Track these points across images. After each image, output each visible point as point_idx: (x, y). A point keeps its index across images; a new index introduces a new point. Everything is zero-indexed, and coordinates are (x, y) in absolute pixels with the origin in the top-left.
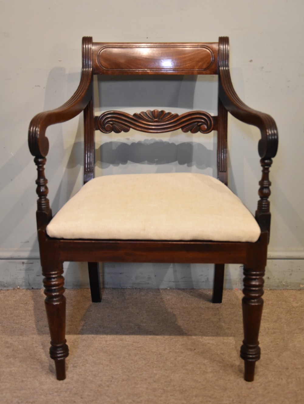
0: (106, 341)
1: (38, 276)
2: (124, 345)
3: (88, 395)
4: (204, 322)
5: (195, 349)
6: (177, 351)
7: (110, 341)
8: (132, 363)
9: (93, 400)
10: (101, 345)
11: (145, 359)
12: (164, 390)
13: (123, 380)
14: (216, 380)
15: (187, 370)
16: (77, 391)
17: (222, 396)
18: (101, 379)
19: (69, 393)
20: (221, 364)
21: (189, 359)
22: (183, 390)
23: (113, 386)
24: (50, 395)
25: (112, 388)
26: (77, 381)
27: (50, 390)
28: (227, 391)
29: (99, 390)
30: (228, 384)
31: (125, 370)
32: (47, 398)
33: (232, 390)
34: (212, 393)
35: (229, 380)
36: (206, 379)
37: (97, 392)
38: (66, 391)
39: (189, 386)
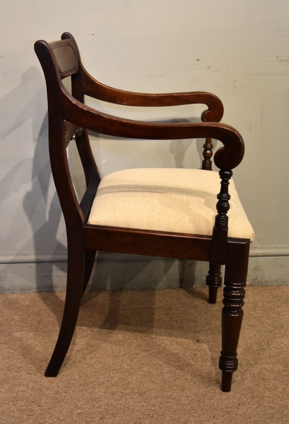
2: (78, 349)
3: (45, 403)
4: (156, 322)
5: (150, 350)
6: (133, 352)
8: (88, 367)
9: (51, 408)
11: (101, 363)
12: (123, 393)
13: (80, 385)
14: (174, 380)
15: (144, 371)
16: (33, 400)
17: (181, 396)
18: (57, 385)
19: (26, 402)
20: (177, 364)
21: (145, 360)
22: (142, 392)
23: (70, 391)
24: (5, 405)
25: (70, 394)
26: (33, 389)
27: (6, 400)
28: (185, 391)
29: (56, 397)
30: (185, 384)
31: (81, 375)
32: (3, 408)
33: (190, 390)
34: (171, 394)
35: (186, 380)
36: (163, 379)
37: (54, 399)
38: (22, 400)
39: (147, 388)
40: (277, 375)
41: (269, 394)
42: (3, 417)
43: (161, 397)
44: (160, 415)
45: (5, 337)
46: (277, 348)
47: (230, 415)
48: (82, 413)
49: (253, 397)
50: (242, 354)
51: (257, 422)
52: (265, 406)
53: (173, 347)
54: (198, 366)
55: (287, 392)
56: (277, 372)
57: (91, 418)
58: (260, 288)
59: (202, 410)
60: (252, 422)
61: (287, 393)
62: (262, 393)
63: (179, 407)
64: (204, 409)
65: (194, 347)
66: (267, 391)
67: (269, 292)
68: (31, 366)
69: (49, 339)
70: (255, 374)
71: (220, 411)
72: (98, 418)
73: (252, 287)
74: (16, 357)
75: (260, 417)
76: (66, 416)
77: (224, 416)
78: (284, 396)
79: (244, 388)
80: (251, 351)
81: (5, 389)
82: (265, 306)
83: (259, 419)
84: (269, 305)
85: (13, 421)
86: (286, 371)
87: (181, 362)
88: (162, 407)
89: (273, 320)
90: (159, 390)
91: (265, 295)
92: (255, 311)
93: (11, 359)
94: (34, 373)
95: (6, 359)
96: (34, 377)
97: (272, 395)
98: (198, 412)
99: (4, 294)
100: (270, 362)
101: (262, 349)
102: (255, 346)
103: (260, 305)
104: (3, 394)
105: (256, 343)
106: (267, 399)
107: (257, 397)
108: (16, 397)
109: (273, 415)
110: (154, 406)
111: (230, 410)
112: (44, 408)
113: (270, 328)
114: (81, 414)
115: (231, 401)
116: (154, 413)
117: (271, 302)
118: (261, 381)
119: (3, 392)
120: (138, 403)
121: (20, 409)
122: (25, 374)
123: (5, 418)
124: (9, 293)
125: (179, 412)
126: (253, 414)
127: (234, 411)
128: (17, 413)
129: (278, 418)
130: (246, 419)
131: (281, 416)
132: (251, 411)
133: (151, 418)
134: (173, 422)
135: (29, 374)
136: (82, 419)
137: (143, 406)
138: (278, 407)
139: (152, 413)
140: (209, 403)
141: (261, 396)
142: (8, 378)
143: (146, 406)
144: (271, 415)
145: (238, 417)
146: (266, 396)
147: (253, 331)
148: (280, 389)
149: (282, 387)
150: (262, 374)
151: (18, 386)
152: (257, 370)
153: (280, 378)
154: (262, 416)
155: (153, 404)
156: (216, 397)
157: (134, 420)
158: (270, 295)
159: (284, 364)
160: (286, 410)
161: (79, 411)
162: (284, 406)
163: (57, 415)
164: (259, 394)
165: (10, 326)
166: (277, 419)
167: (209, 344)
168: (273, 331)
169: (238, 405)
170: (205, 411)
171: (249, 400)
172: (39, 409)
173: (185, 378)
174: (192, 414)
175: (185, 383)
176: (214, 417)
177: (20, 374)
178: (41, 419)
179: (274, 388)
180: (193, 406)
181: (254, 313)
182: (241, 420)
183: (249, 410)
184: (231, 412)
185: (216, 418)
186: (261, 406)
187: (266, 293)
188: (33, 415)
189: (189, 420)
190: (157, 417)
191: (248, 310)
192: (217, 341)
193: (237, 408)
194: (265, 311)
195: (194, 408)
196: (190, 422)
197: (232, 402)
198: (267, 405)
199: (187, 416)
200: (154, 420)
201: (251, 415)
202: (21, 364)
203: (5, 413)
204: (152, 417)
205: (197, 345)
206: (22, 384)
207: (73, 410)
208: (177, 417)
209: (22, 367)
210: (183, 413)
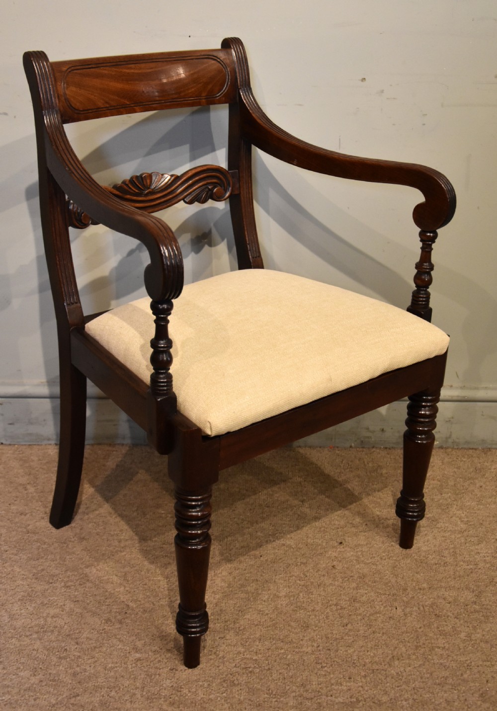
0: (120, 541)
1: (10, 424)
2: (148, 549)
3: (87, 638)
4: (278, 507)
5: (261, 556)
7: (127, 540)
9: (95, 647)
10: (111, 548)
13: (145, 611)
14: (293, 610)
15: (247, 592)
16: (69, 631)
17: (301, 638)
18: (109, 610)
19: (58, 635)
20: (302, 583)
21: (251, 573)
22: (241, 628)
23: (128, 621)
24: (26, 639)
25: (127, 626)
26: (71, 613)
27: (27, 629)
28: (310, 630)
29: (105, 629)
30: (311, 617)
31: (148, 594)
32: (22, 643)
33: (317, 628)
34: (286, 634)
35: (313, 610)
36: (276, 608)
37: (102, 633)
38: (53, 631)
39: (249, 622)
40: (462, 610)
41: (444, 643)
42: (20, 658)
43: (269, 638)
44: (264, 669)
45: (36, 522)
46: (468, 563)
47: (375, 677)
48: (143, 660)
49: (417, 647)
50: (409, 570)
51: (418, 691)
52: (434, 664)
53: (299, 552)
54: (336, 588)
55: (473, 640)
56: (462, 604)
57: (156, 668)
58: (455, 453)
59: (332, 665)
60: (410, 689)
61: (473, 642)
62: (433, 641)
63: (296, 657)
64: (335, 663)
65: (334, 554)
66: (441, 637)
67: (469, 460)
68: (71, 574)
69: (105, 528)
70: (426, 606)
71: (361, 667)
72: (167, 670)
73: (442, 450)
74: (49, 557)
75: (423, 682)
76: (117, 663)
77: (365, 677)
78: (467, 648)
79: (405, 629)
80: (424, 565)
81: (27, 612)
82: (459, 485)
83: (422, 685)
84: (466, 484)
85: (35, 666)
86: (477, 604)
87: (309, 579)
88: (269, 656)
89: (468, 512)
90: (267, 627)
91: (461, 465)
92: (441, 494)
93: (42, 560)
94: (75, 586)
95: (34, 560)
96: (73, 593)
97: (449, 644)
98: (326, 668)
99: (41, 445)
100: (454, 586)
101: (443, 563)
102: (433, 556)
103: (451, 483)
104: (24, 619)
105: (435, 552)
106: (439, 651)
107: (424, 647)
108: (43, 626)
109: (446, 679)
110: (256, 653)
111: (377, 667)
112: (85, 647)
113: (462, 525)
114: (140, 660)
115: (380, 651)
116: (256, 665)
117: (469, 479)
118: (433, 620)
119: (24, 616)
120: (233, 647)
121: (48, 647)
122: (61, 587)
123: (23, 660)
124: (50, 444)
125: (295, 666)
126: (413, 676)
127: (383, 670)
128: (42, 653)
129: (452, 686)
130: (401, 683)
131: (457, 682)
132: (410, 671)
133: (249, 675)
134: (284, 684)
135: (67, 587)
136: (142, 670)
137: (239, 653)
138: (456, 666)
139: (253, 666)
140: (345, 653)
141: (430, 645)
142: (34, 593)
143: (244, 652)
144: (442, 679)
145: (388, 679)
146: (438, 645)
147: (433, 530)
148: (463, 635)
149: (466, 630)
150: (437, 606)
151: (48, 607)
152: (430, 598)
153: (465, 615)
154: (427, 680)
155: (255, 650)
156: (358, 643)
157: (222, 677)
158: (470, 465)
159: (476, 590)
160: (468, 672)
161: (138, 655)
162: (466, 665)
163: (103, 660)
164: (427, 641)
165: (45, 503)
166: (450, 687)
167: (358, 550)
168: (465, 530)
169: (390, 659)
170: (336, 666)
171: (410, 652)
172: (76, 648)
173: (312, 608)
174: (316, 671)
175: (310, 615)
176: (350, 678)
177: (54, 587)
178: (78, 666)
179: (454, 632)
180: (318, 657)
181: (439, 497)
182: (392, 685)
183: (408, 669)
184: (378, 670)
185: (352, 680)
186: (427, 663)
187: (465, 461)
188: (67, 659)
189: (310, 681)
190: (259, 672)
191: (429, 491)
192: (372, 545)
193: (389, 665)
194: (457, 494)
195: (320, 661)
196: (310, 683)
197: (383, 653)
198: (438, 661)
199: (306, 673)
200: (254, 677)
201: (410, 677)
202: (56, 569)
203: (23, 652)
204: (251, 672)
205: (339, 551)
206: (55, 604)
207: (129, 652)
208: (290, 674)
209: (57, 576)
210: (301, 667)
